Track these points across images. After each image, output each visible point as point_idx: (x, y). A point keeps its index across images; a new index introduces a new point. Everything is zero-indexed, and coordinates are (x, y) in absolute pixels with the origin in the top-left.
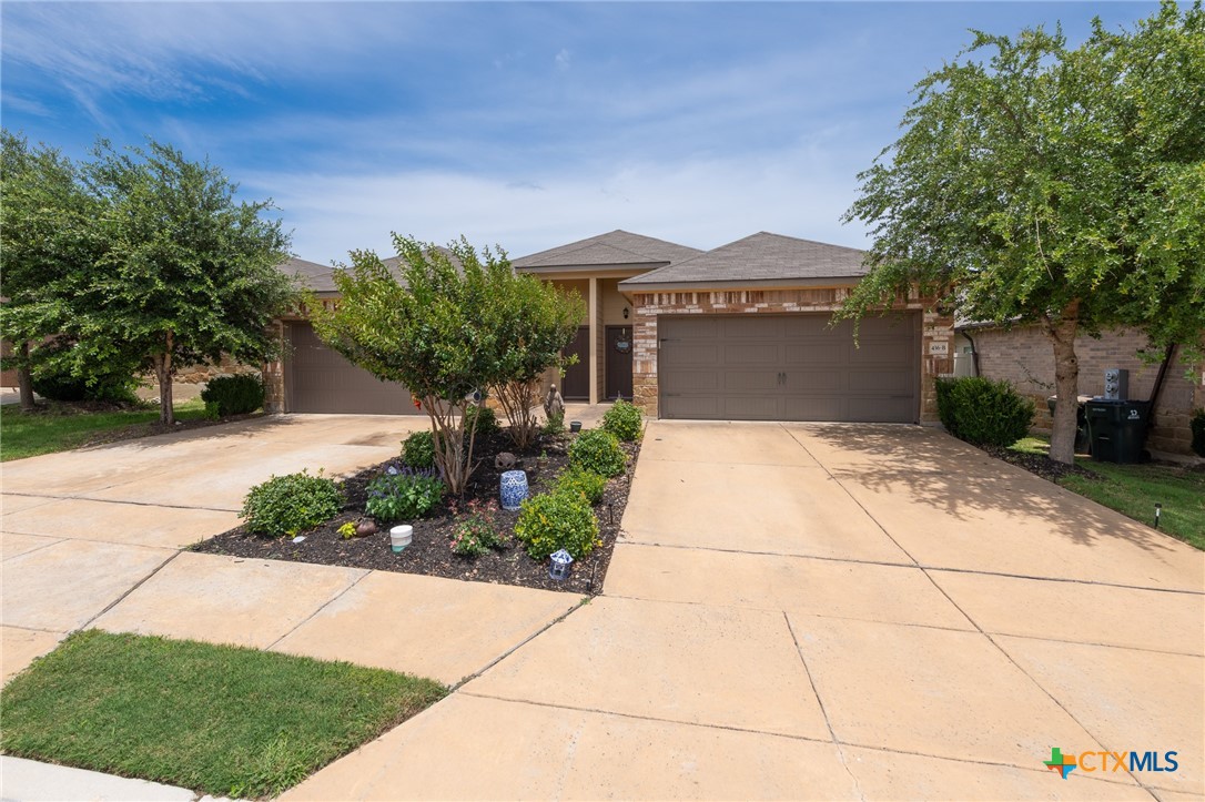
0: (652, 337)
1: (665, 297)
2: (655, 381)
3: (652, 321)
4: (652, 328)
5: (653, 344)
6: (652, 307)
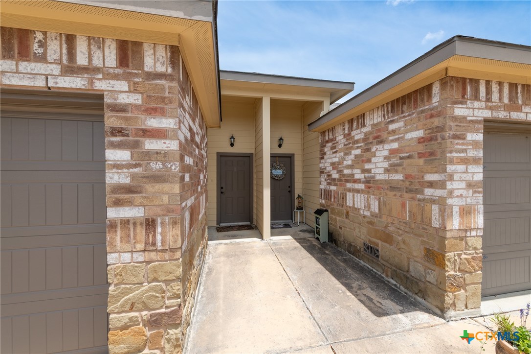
0: (475, 161)
1: (495, 88)
2: (479, 243)
3: (476, 131)
4: (475, 144)
5: (477, 173)
6: (477, 104)
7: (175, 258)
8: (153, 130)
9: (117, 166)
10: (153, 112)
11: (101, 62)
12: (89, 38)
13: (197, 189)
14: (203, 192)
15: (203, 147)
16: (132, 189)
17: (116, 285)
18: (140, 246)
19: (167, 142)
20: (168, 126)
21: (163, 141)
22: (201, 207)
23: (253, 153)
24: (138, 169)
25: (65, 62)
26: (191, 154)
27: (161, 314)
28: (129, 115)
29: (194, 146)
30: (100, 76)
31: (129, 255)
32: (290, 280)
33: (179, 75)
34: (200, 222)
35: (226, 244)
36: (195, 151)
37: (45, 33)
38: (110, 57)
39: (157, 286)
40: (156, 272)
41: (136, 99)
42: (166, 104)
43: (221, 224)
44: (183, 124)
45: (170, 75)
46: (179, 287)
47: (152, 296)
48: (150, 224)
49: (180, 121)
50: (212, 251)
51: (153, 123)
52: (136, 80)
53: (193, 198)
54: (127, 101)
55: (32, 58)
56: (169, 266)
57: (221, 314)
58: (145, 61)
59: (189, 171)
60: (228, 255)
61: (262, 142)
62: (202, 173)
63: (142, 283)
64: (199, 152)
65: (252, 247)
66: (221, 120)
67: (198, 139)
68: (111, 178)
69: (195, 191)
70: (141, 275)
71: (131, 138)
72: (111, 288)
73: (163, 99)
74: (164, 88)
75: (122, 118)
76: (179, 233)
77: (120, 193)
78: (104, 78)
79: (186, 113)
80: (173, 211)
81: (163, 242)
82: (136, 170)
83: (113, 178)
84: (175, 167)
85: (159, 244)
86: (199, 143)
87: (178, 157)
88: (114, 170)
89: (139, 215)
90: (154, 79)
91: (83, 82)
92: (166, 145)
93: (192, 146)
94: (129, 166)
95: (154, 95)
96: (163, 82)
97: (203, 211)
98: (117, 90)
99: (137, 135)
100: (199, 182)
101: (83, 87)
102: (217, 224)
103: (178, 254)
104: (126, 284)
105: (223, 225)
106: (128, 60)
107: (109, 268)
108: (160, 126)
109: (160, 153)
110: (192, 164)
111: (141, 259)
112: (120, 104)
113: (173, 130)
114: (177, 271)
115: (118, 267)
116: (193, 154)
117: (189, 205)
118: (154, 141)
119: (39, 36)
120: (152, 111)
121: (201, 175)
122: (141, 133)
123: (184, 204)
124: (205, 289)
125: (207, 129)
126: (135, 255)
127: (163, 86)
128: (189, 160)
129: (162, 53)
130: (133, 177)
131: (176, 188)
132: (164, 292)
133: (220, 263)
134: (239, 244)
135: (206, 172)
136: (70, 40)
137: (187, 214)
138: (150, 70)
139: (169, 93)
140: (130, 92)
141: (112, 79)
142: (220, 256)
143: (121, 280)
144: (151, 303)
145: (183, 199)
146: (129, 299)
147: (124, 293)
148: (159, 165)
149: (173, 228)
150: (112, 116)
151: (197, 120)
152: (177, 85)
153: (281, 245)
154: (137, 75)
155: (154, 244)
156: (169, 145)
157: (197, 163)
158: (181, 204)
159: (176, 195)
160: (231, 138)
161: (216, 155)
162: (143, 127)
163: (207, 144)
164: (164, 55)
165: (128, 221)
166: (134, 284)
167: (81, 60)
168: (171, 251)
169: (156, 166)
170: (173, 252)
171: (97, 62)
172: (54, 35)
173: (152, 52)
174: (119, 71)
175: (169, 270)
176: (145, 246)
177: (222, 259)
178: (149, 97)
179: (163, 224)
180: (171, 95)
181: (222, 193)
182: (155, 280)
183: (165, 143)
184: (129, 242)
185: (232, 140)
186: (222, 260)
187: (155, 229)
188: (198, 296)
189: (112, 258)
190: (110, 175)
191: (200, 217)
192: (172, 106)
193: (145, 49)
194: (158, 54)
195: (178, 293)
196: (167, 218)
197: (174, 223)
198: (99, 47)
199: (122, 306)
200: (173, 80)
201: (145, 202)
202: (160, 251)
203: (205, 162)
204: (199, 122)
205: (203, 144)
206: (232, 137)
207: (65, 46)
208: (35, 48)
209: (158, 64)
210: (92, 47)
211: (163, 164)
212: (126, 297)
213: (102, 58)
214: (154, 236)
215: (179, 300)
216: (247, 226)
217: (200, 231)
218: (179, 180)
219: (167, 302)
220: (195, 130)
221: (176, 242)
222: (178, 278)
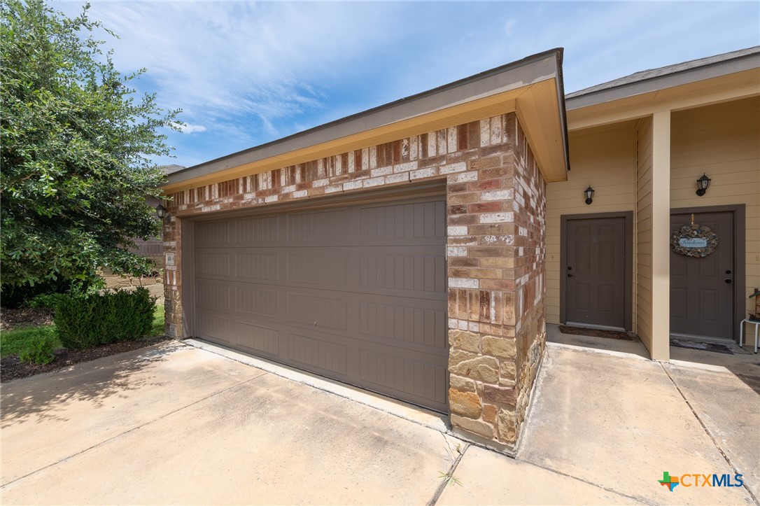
7: (508, 335)
8: (488, 204)
9: (457, 241)
10: (488, 186)
11: (446, 150)
12: (437, 132)
13: (532, 266)
14: (540, 270)
15: (539, 211)
16: (469, 262)
17: (455, 348)
18: (475, 317)
19: (502, 214)
20: (502, 198)
21: (497, 214)
22: (537, 290)
23: (632, 212)
24: (474, 243)
25: (420, 158)
26: (525, 224)
27: (495, 389)
28: (467, 192)
29: (528, 213)
30: (444, 163)
31: (466, 323)
32: (708, 434)
33: (515, 142)
34: (535, 309)
35: (575, 351)
36: (529, 219)
37: (408, 139)
38: (452, 144)
39: (491, 359)
40: (489, 345)
41: (473, 176)
42: (501, 176)
43: (567, 323)
44: (518, 192)
45: (506, 145)
46: (512, 368)
47: (486, 368)
48: (484, 298)
49: (515, 190)
50: (552, 354)
51: (488, 197)
52: (473, 158)
53: (527, 276)
54: (465, 180)
55: (401, 160)
56: (504, 343)
57: (566, 428)
58: (481, 138)
59: (523, 244)
60: (578, 366)
61: (651, 192)
62: (538, 246)
63: (477, 353)
64: (534, 219)
65: (625, 366)
66: (569, 169)
67: (533, 204)
68: (451, 252)
69: (529, 268)
70: (476, 345)
71: (468, 214)
72: (452, 350)
73: (497, 172)
74: (499, 160)
75: (461, 196)
76: (513, 310)
77: (458, 265)
78: (447, 164)
79: (521, 178)
80: (507, 286)
81: (497, 317)
82: (472, 244)
83: (454, 251)
84: (510, 241)
85: (493, 318)
86: (535, 208)
87: (513, 229)
88: (454, 245)
89: (475, 287)
90: (489, 153)
91: (432, 171)
92: (500, 218)
93: (526, 215)
94: (467, 240)
95: (489, 169)
96: (498, 154)
97: (539, 297)
98: (457, 171)
99: (473, 211)
100: (534, 257)
101: (433, 175)
102: (561, 322)
103: (512, 333)
104: (463, 349)
105: (569, 324)
106: (466, 142)
107: (450, 331)
108: (495, 199)
109: (494, 226)
110: (526, 235)
111: (476, 329)
112: (460, 184)
113: (508, 201)
114: (511, 350)
115: (457, 332)
116: (528, 224)
117: (523, 283)
118: (488, 215)
119: (405, 142)
120: (486, 185)
121: (537, 249)
122: (477, 208)
123: (518, 281)
124: (542, 395)
125: (545, 185)
126: (471, 324)
127: (498, 157)
128: (523, 232)
129: (498, 124)
130: (470, 250)
131: (511, 263)
132: (498, 368)
133: (565, 372)
134: (600, 355)
135: (544, 244)
136: (424, 138)
137: (521, 293)
138: (486, 145)
139: (504, 163)
140: (468, 171)
141: (454, 163)
142: (565, 363)
143: (459, 345)
144: (486, 375)
145: (517, 275)
146: (465, 364)
147: (462, 357)
148: (494, 239)
149: (507, 304)
150: (453, 196)
151: (533, 180)
152: (512, 153)
153: (695, 377)
154: (473, 154)
155: (488, 317)
156: (503, 218)
157: (532, 234)
158: (515, 280)
159: (510, 269)
160: (586, 192)
161: (559, 219)
162: (479, 202)
163: (545, 206)
164: (500, 126)
165: (465, 291)
166: (470, 352)
167: (431, 153)
168: (504, 328)
169: (491, 239)
170: (507, 329)
171: (442, 151)
172: (414, 138)
173: (488, 126)
174: (460, 154)
175: (503, 347)
176: (480, 318)
177: (569, 368)
178: (484, 172)
179: (497, 300)
180: (506, 165)
181: (569, 275)
182: (489, 353)
183: (499, 216)
184: (465, 311)
185: (589, 193)
186: (569, 370)
187: (489, 302)
188: (533, 399)
189: (452, 323)
190: (451, 249)
191: (536, 302)
192: (507, 176)
193: (481, 126)
194: (493, 127)
195: (512, 373)
196: (501, 293)
197: (508, 300)
198: (444, 138)
199: (460, 369)
200: (509, 148)
201: (481, 275)
202: (493, 325)
203: (542, 231)
204: (535, 181)
205: (540, 207)
206: (590, 189)
207: (421, 144)
208: (404, 153)
209: (494, 137)
210: (439, 139)
211: (497, 238)
212: (463, 362)
213: (446, 147)
214: (488, 309)
215: (513, 381)
216: (619, 333)
217: (536, 321)
218: (513, 254)
219: (500, 379)
220: (530, 193)
221: (510, 319)
222: (512, 358)
